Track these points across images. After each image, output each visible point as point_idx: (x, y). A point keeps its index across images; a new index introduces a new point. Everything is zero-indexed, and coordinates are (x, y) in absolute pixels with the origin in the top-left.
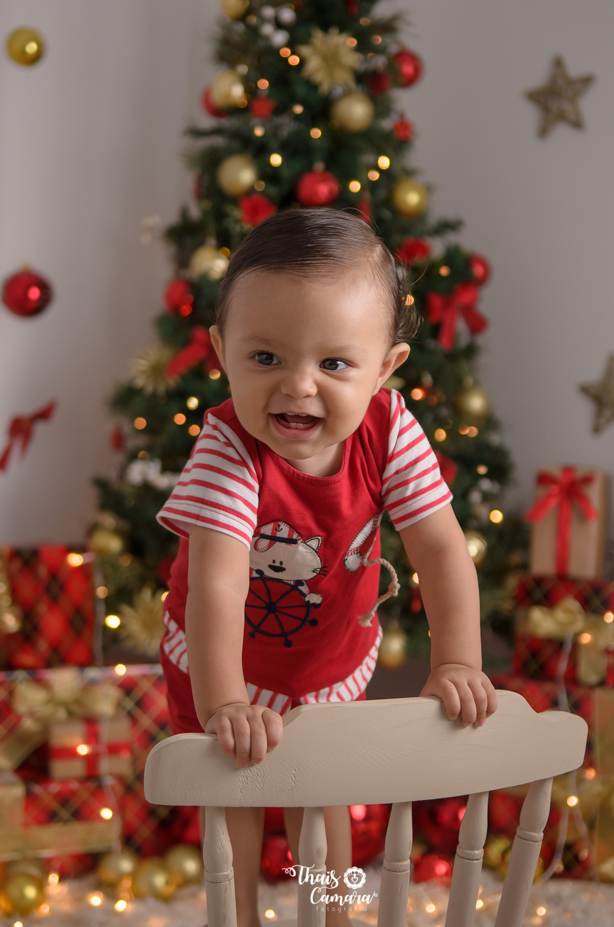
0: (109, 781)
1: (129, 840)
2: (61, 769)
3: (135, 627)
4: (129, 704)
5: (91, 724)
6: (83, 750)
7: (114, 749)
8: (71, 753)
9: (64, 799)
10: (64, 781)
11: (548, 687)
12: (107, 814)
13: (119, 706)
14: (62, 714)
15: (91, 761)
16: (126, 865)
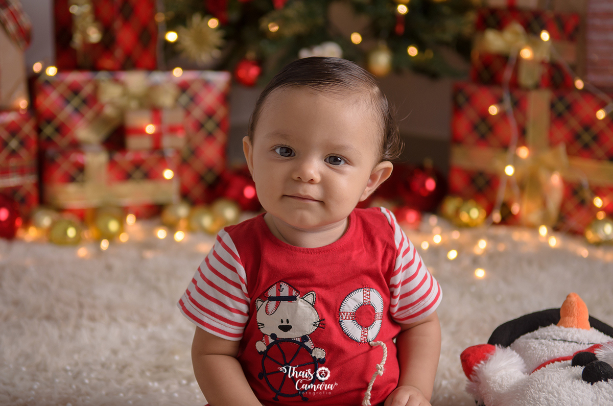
0: (170, 153)
1: (185, 195)
2: (134, 143)
3: (189, 43)
4: (184, 99)
5: (156, 113)
6: (150, 129)
7: (173, 130)
8: (141, 132)
9: (138, 164)
10: (137, 152)
11: (496, 90)
12: (168, 174)
13: (176, 100)
14: (134, 104)
15: (157, 137)
16: (183, 211)
